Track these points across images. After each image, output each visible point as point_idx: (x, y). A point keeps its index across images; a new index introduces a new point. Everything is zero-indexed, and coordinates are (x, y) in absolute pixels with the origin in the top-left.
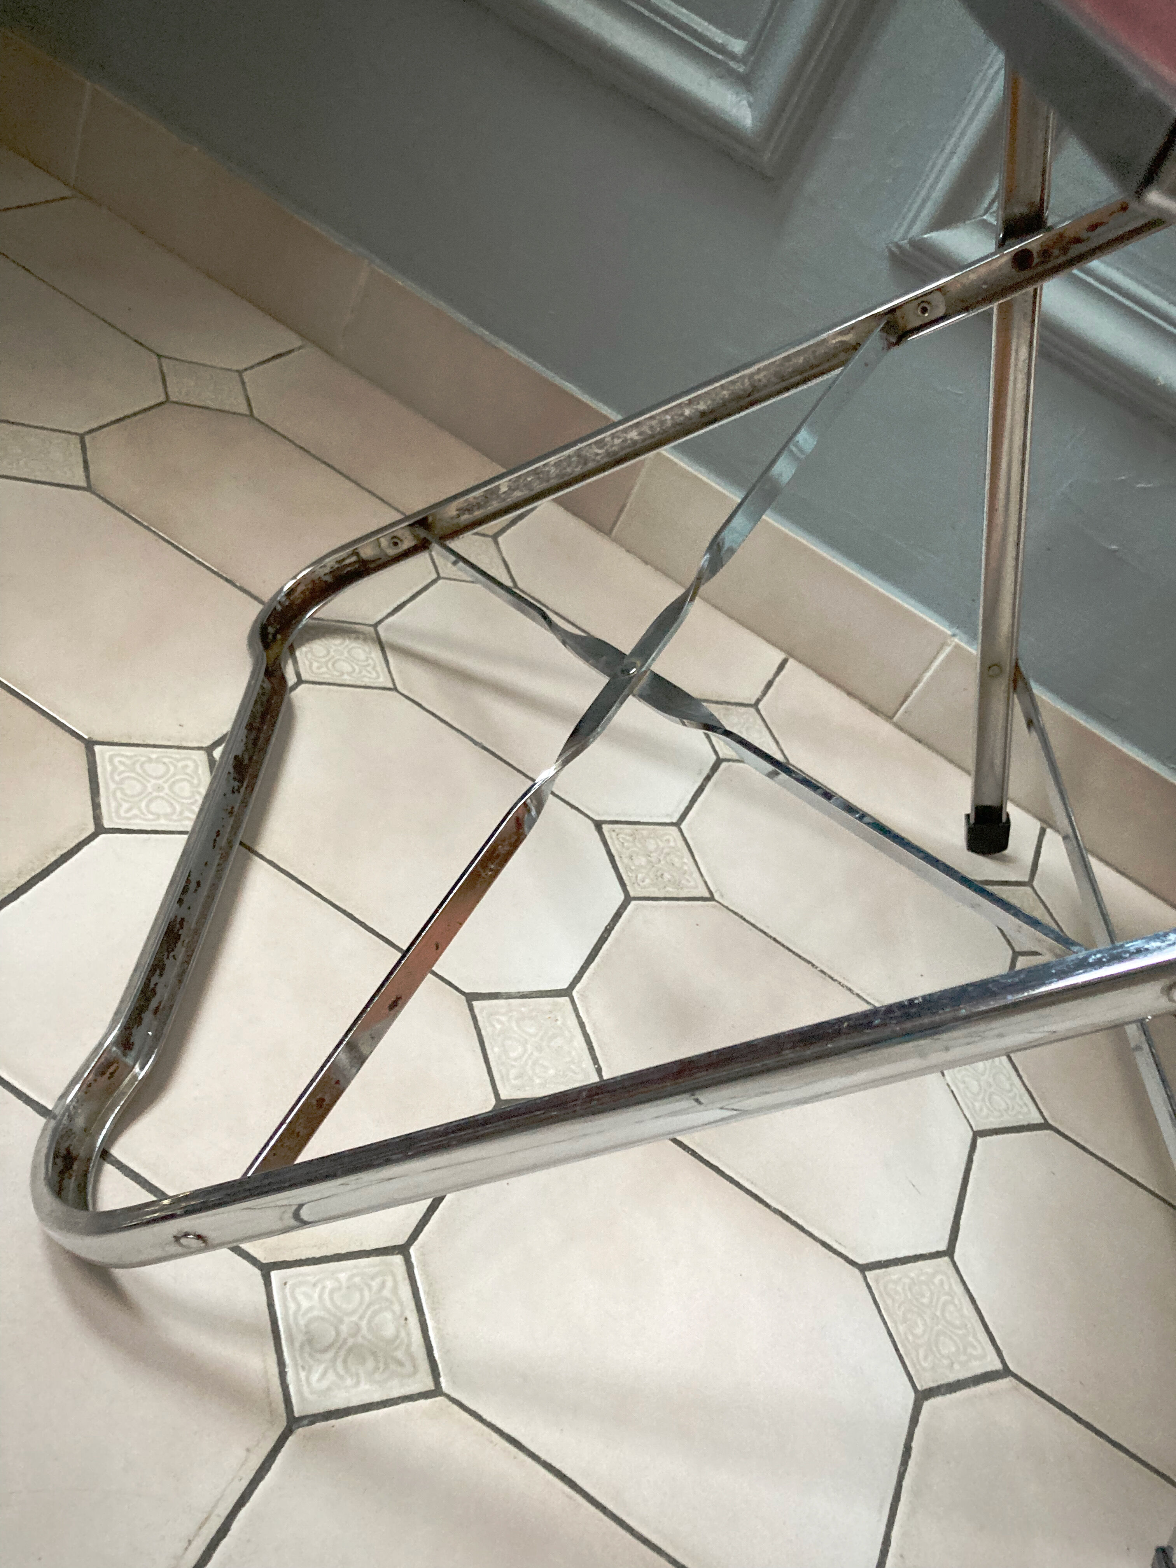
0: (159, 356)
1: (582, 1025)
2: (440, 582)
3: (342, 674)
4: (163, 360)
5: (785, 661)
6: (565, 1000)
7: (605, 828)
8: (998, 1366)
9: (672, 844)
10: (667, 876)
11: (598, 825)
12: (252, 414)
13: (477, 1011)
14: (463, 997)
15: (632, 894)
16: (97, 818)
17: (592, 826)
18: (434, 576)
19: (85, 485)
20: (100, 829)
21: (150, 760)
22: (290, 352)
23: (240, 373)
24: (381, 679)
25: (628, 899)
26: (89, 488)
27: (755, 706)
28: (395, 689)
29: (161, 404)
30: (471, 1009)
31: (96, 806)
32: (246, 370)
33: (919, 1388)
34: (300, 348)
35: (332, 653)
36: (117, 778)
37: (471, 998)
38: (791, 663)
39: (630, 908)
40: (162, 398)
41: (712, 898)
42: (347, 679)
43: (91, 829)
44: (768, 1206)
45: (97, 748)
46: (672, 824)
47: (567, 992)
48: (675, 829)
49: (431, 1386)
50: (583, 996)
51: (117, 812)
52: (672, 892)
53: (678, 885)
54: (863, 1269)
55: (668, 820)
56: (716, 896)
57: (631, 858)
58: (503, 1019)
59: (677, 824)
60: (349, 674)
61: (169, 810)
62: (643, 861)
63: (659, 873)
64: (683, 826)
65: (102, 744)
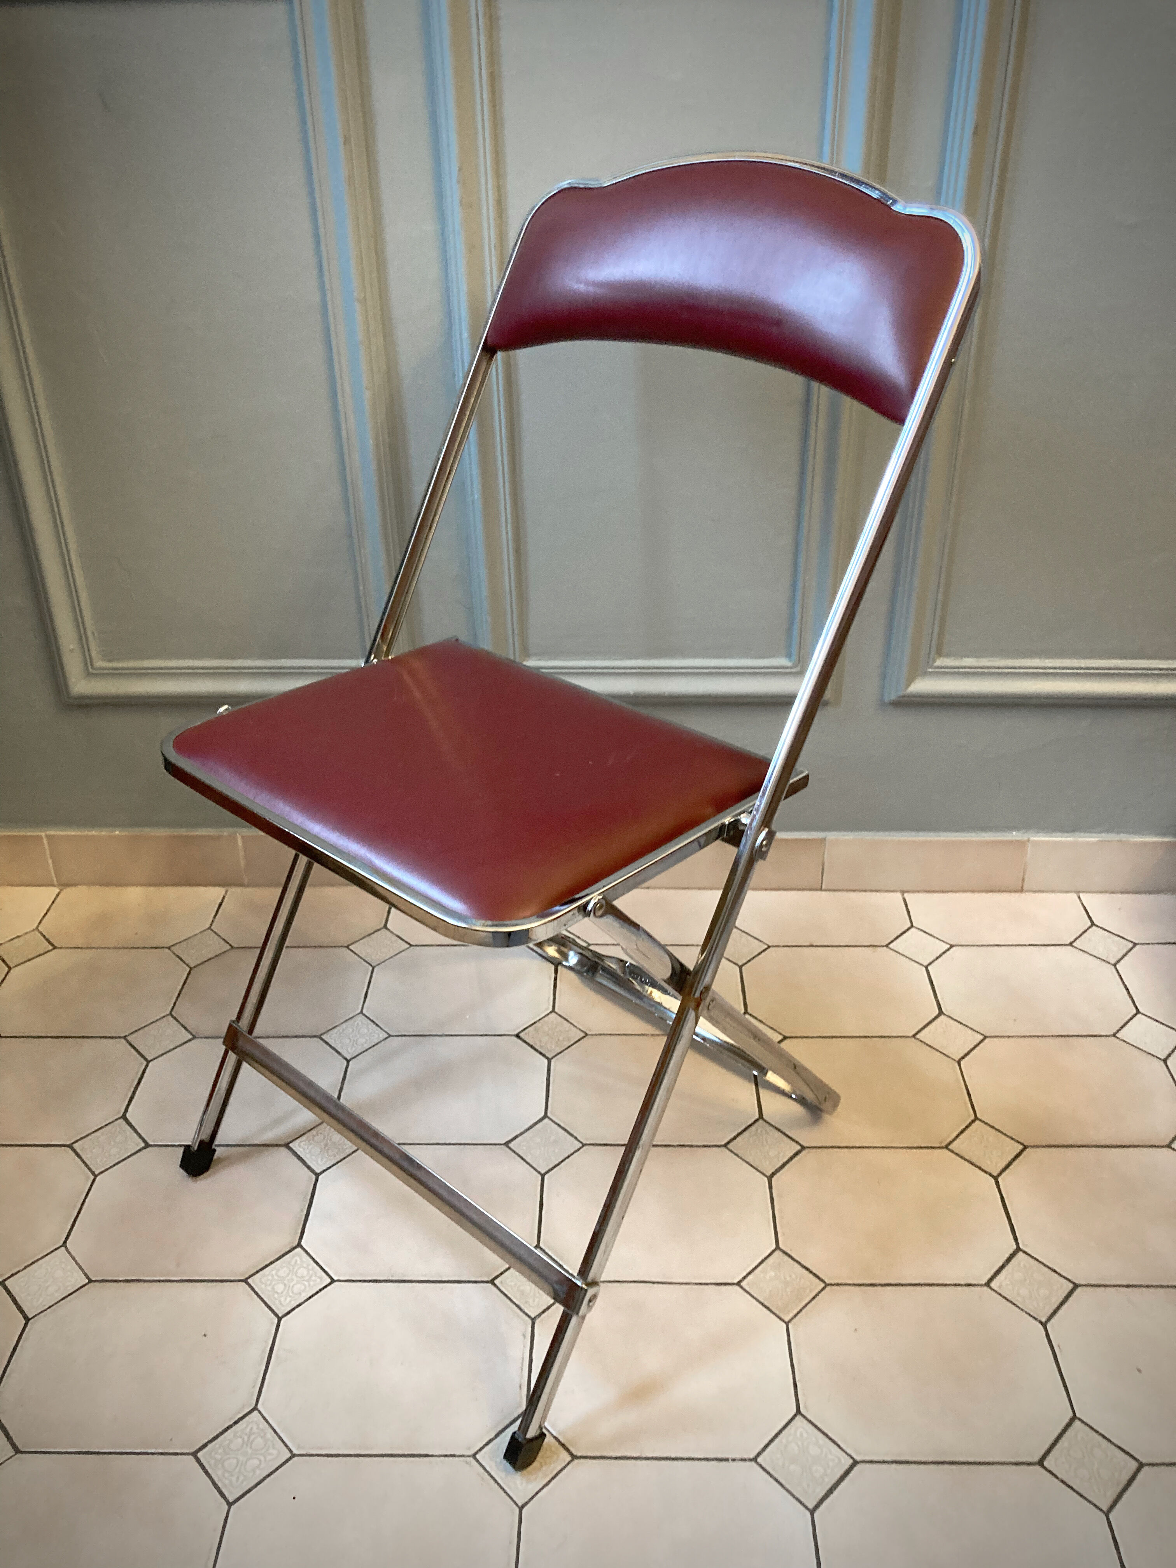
0: (169, 948)
1: (559, 1125)
2: (376, 969)
3: (363, 1045)
4: (172, 948)
6: (546, 1120)
7: (521, 1035)
8: (799, 1148)
9: (555, 1022)
10: (561, 1038)
11: (517, 1036)
12: (232, 947)
13: (512, 1147)
14: (503, 1146)
15: (550, 1057)
16: (312, 1171)
17: (515, 1038)
18: (371, 968)
19: (190, 1037)
20: (317, 1175)
21: (314, 1136)
22: (224, 898)
23: (210, 928)
24: (381, 1036)
25: (549, 1060)
26: (194, 1037)
28: (390, 1036)
29: (189, 973)
30: (509, 1148)
31: (309, 1167)
32: (211, 925)
33: (767, 1174)
34: (226, 893)
35: (352, 1039)
36: (307, 1151)
37: (507, 1144)
39: (552, 1064)
40: (188, 969)
41: (586, 1035)
42: (366, 1046)
43: (314, 1177)
44: (673, 1146)
45: (291, 1145)
46: (550, 1013)
47: (546, 1116)
48: (553, 1014)
50: (552, 1113)
51: (318, 1164)
52: (567, 1044)
53: (569, 1040)
54: (725, 1145)
55: (548, 1012)
56: (588, 1032)
57: (541, 1041)
58: (525, 1143)
59: (553, 1011)
60: (365, 1043)
61: (336, 1151)
62: (547, 1038)
63: (557, 1039)
64: (556, 1010)
65: (291, 1142)
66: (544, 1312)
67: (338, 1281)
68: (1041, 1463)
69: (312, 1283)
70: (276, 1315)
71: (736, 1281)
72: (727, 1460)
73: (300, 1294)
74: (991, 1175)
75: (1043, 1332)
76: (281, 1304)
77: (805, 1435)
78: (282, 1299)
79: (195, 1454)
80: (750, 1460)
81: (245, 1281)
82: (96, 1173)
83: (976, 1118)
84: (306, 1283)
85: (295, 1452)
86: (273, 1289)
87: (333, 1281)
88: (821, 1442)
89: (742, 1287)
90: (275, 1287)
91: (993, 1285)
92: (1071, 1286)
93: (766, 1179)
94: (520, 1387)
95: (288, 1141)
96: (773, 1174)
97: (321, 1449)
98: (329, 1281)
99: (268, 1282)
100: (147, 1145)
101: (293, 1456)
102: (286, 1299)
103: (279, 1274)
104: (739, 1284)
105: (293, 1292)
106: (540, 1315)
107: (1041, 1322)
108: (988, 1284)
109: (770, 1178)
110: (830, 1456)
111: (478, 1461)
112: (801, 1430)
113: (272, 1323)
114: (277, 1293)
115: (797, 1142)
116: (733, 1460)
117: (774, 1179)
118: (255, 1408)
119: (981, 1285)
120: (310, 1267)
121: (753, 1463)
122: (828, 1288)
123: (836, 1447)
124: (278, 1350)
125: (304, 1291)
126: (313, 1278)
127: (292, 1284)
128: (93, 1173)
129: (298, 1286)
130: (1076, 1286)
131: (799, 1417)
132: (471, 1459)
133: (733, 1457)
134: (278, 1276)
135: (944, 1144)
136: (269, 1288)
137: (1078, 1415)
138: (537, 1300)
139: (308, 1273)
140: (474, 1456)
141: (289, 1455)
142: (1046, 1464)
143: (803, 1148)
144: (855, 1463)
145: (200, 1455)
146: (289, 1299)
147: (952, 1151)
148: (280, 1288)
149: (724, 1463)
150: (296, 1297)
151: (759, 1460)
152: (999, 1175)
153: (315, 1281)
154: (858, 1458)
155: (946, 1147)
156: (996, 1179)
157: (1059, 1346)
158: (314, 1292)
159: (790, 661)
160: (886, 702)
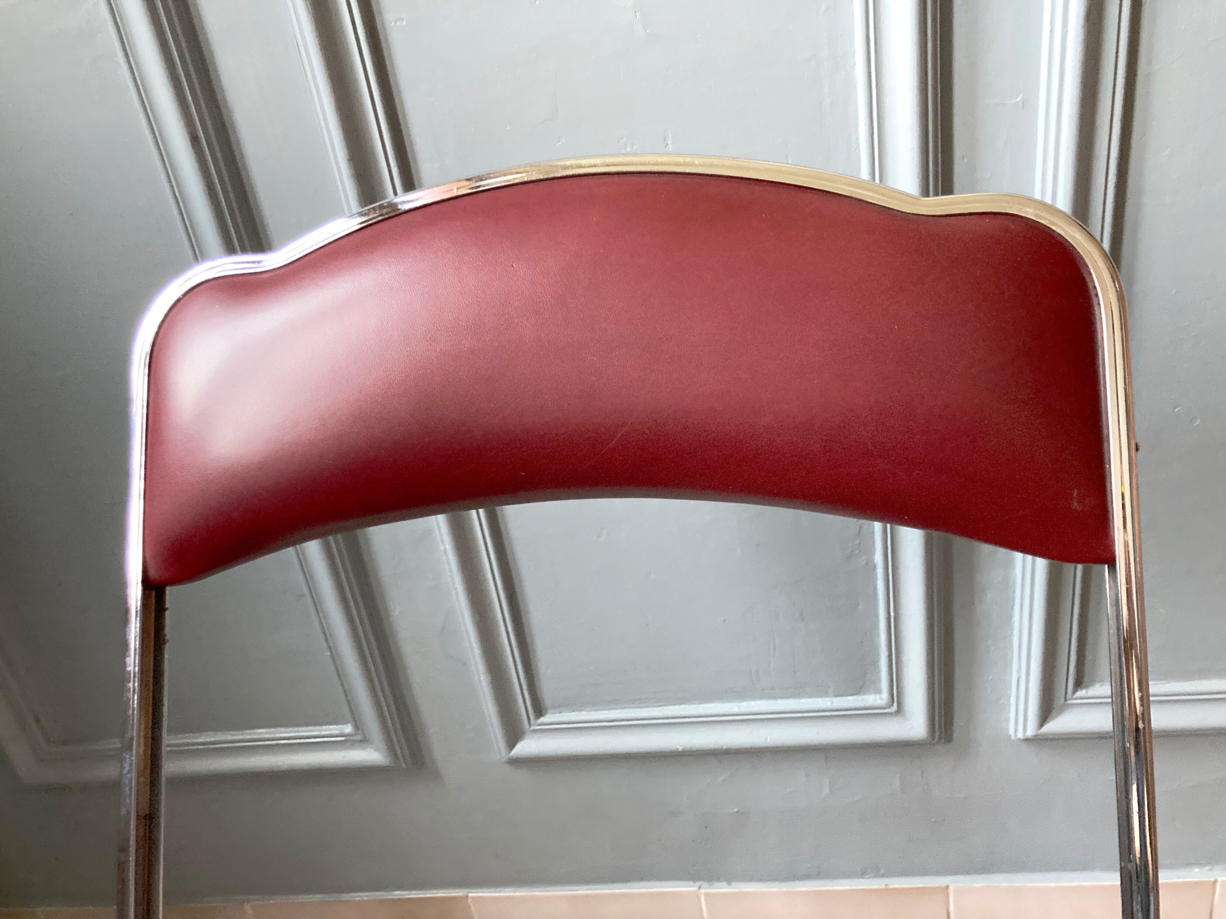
159: (881, 699)
160: (1013, 738)
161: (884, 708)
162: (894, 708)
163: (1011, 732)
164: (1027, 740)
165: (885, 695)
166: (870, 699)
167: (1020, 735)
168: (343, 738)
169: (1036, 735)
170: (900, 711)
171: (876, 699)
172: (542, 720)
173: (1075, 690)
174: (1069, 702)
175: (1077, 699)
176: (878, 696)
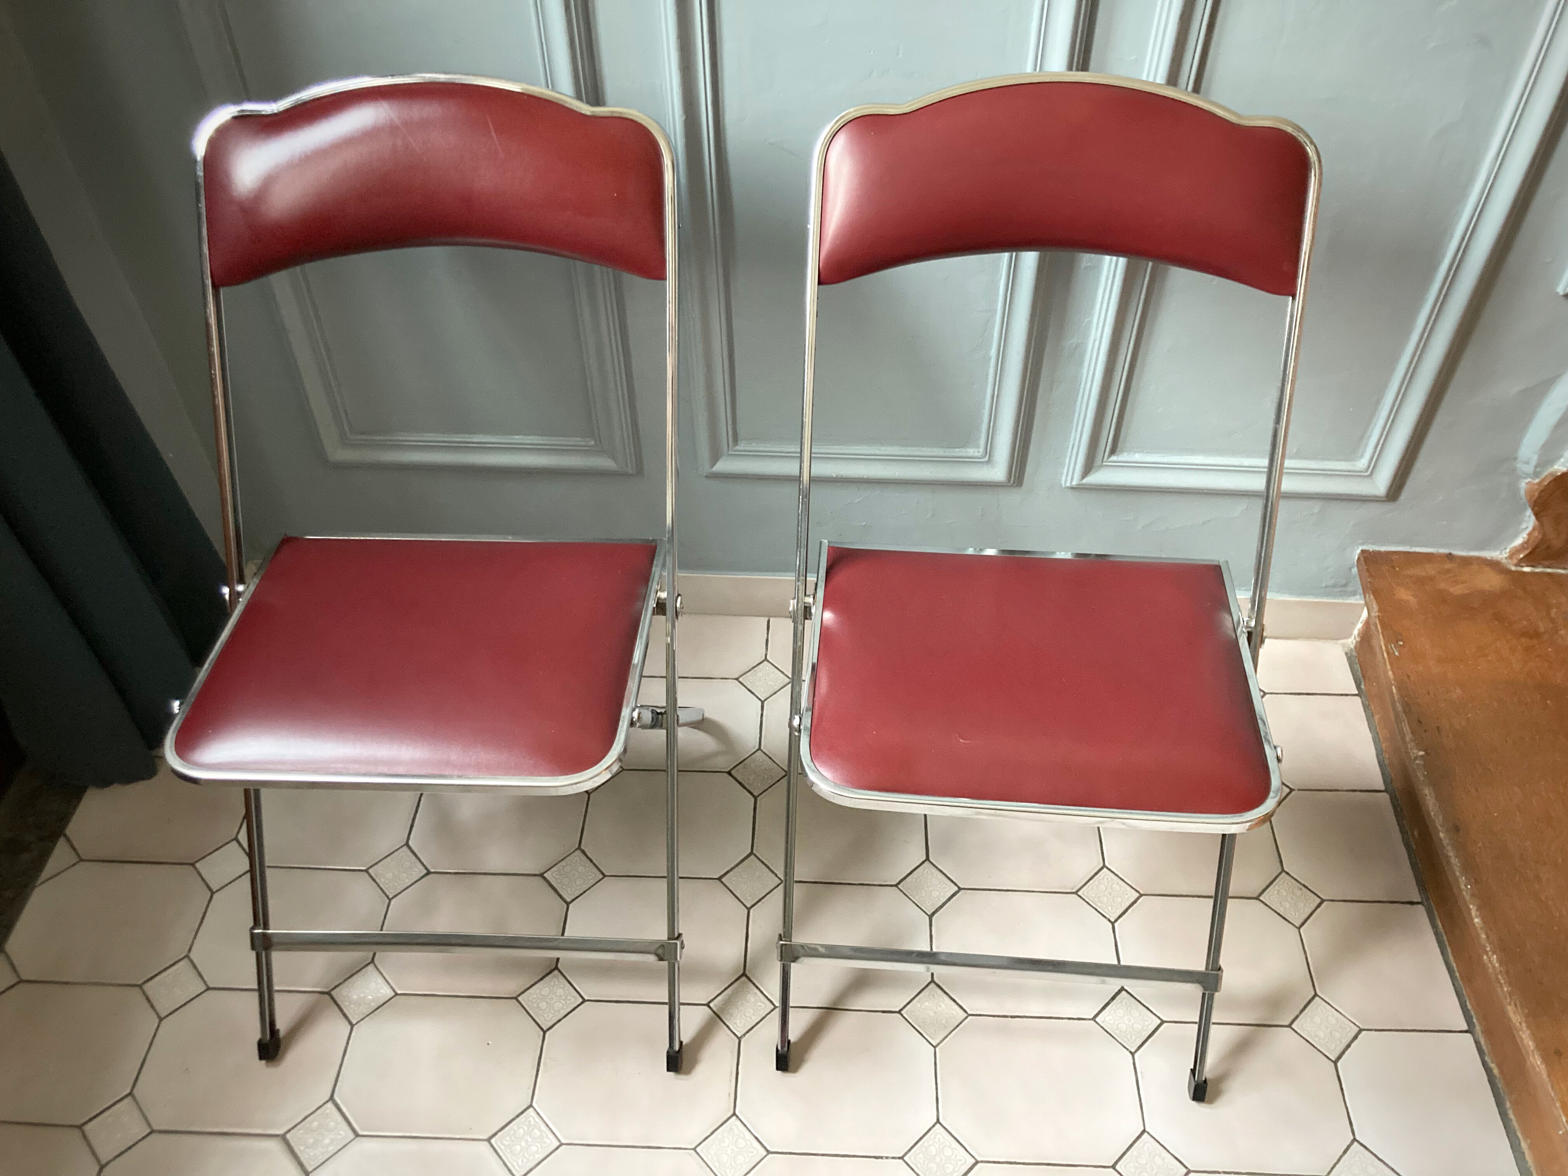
1: (762, 863)
5: (769, 622)
6: (752, 857)
7: (733, 772)
8: (956, 889)
9: (761, 760)
10: (765, 776)
11: (729, 773)
13: (724, 882)
14: (717, 881)
15: (755, 795)
16: (564, 900)
17: (727, 775)
20: (568, 904)
21: (564, 866)
25: (755, 799)
27: (766, 659)
30: (722, 882)
31: (561, 896)
33: (929, 914)
36: (558, 882)
37: (720, 879)
38: (772, 620)
39: (758, 802)
41: (787, 773)
43: (565, 906)
45: (545, 875)
46: (757, 749)
47: (751, 853)
48: (759, 751)
49: (772, 1007)
50: (757, 851)
51: (568, 893)
52: (771, 782)
53: (772, 777)
54: (896, 885)
57: (749, 779)
58: (734, 878)
59: (759, 748)
61: (582, 880)
62: (754, 776)
63: (762, 778)
65: (545, 872)
66: (748, 1032)
67: (588, 1000)
68: (1113, 1167)
69: (568, 1002)
70: (542, 1029)
71: (897, 1010)
72: (881, 1158)
73: (559, 1011)
74: (1109, 920)
75: (1132, 1061)
76: (545, 1019)
77: (942, 1140)
78: (546, 1015)
79: (489, 1140)
80: (899, 1158)
81: (516, 998)
82: (390, 897)
83: (1104, 866)
84: (563, 1002)
85: (563, 1141)
86: (538, 1007)
87: (584, 1001)
88: (953, 1146)
89: (902, 1015)
90: (540, 1005)
91: (1097, 1019)
92: (1159, 1022)
93: (927, 918)
94: (729, 1094)
95: (542, 871)
96: (934, 913)
97: (582, 1140)
98: (581, 1000)
99: (534, 1000)
100: (429, 873)
101: (561, 1144)
102: (548, 1016)
103: (543, 993)
104: (899, 1012)
105: (553, 1009)
106: (745, 1035)
107: (1131, 1052)
108: (1094, 1019)
109: (931, 917)
110: (959, 1157)
111: (698, 1153)
112: (939, 1136)
113: (539, 1036)
114: (541, 1010)
115: (955, 884)
116: (887, 1158)
117: (934, 918)
118: (531, 1106)
119: (1090, 1019)
120: (566, 988)
121: (901, 1161)
122: (970, 1018)
123: (962, 1149)
124: (545, 1058)
125: (562, 1008)
126: (569, 997)
127: (552, 1002)
128: (388, 897)
129: (558, 1004)
130: (1163, 1022)
131: (938, 1125)
132: (693, 1151)
133: (887, 1156)
134: (540, 994)
135: (1074, 891)
136: (535, 1006)
137: (1147, 1129)
138: (743, 1021)
139: (565, 993)
140: (694, 1149)
141: (558, 1144)
142: (1117, 1167)
143: (960, 889)
144: (977, 1162)
145: (493, 1141)
146: (551, 1015)
147: (1080, 896)
148: (543, 1005)
149: (880, 1160)
150: (556, 1013)
151: (905, 1158)
152: (1116, 921)
153: (570, 1000)
154: (979, 1159)
155: (1076, 893)
156: (1113, 923)
157: (1142, 1073)
158: (570, 1010)
159: (978, 452)
160: (1063, 486)
161: (980, 458)
162: (986, 459)
163: (1063, 482)
164: (1072, 488)
165: (982, 450)
166: (971, 452)
167: (1068, 484)
168: (587, 448)
169: (1079, 485)
170: (989, 462)
171: (974, 452)
172: (738, 448)
173: (1110, 456)
174: (1104, 464)
175: (1110, 462)
176: (976, 450)
